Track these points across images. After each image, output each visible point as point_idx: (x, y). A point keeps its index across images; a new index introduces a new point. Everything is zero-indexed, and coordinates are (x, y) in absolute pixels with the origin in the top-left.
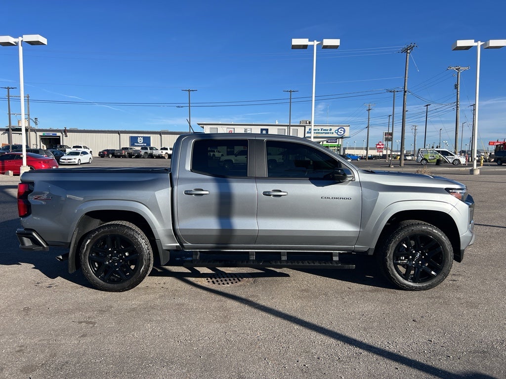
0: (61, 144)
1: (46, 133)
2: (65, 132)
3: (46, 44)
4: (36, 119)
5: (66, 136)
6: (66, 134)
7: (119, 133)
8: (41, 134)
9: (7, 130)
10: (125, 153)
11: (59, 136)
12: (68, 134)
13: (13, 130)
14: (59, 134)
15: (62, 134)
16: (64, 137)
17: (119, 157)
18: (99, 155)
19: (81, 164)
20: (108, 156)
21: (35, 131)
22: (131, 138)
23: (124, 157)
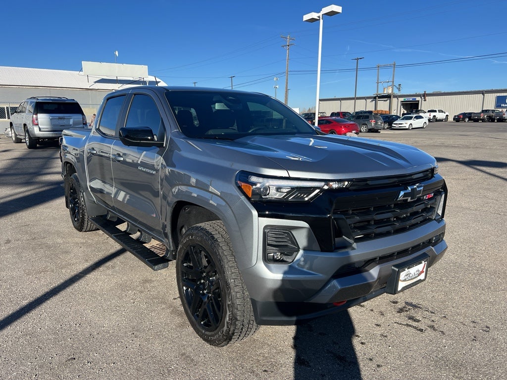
0: (419, 109)
1: (406, 99)
2: (424, 96)
3: (341, 12)
4: (399, 85)
5: (425, 100)
6: (425, 98)
7: (483, 93)
8: (402, 99)
9: (375, 98)
10: (484, 116)
11: (418, 101)
12: (427, 98)
13: (380, 97)
14: (418, 99)
15: (421, 98)
16: (423, 101)
17: (476, 121)
18: (454, 119)
19: (412, 129)
20: (463, 120)
21: (397, 97)
22: (498, 97)
23: (483, 120)
